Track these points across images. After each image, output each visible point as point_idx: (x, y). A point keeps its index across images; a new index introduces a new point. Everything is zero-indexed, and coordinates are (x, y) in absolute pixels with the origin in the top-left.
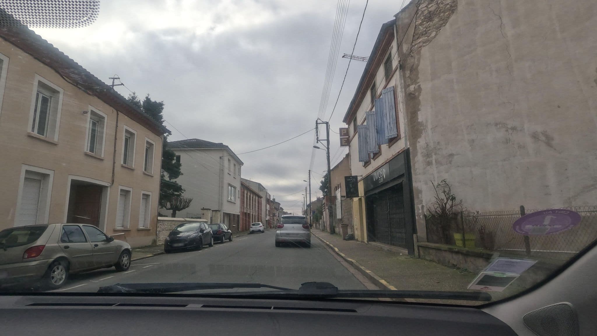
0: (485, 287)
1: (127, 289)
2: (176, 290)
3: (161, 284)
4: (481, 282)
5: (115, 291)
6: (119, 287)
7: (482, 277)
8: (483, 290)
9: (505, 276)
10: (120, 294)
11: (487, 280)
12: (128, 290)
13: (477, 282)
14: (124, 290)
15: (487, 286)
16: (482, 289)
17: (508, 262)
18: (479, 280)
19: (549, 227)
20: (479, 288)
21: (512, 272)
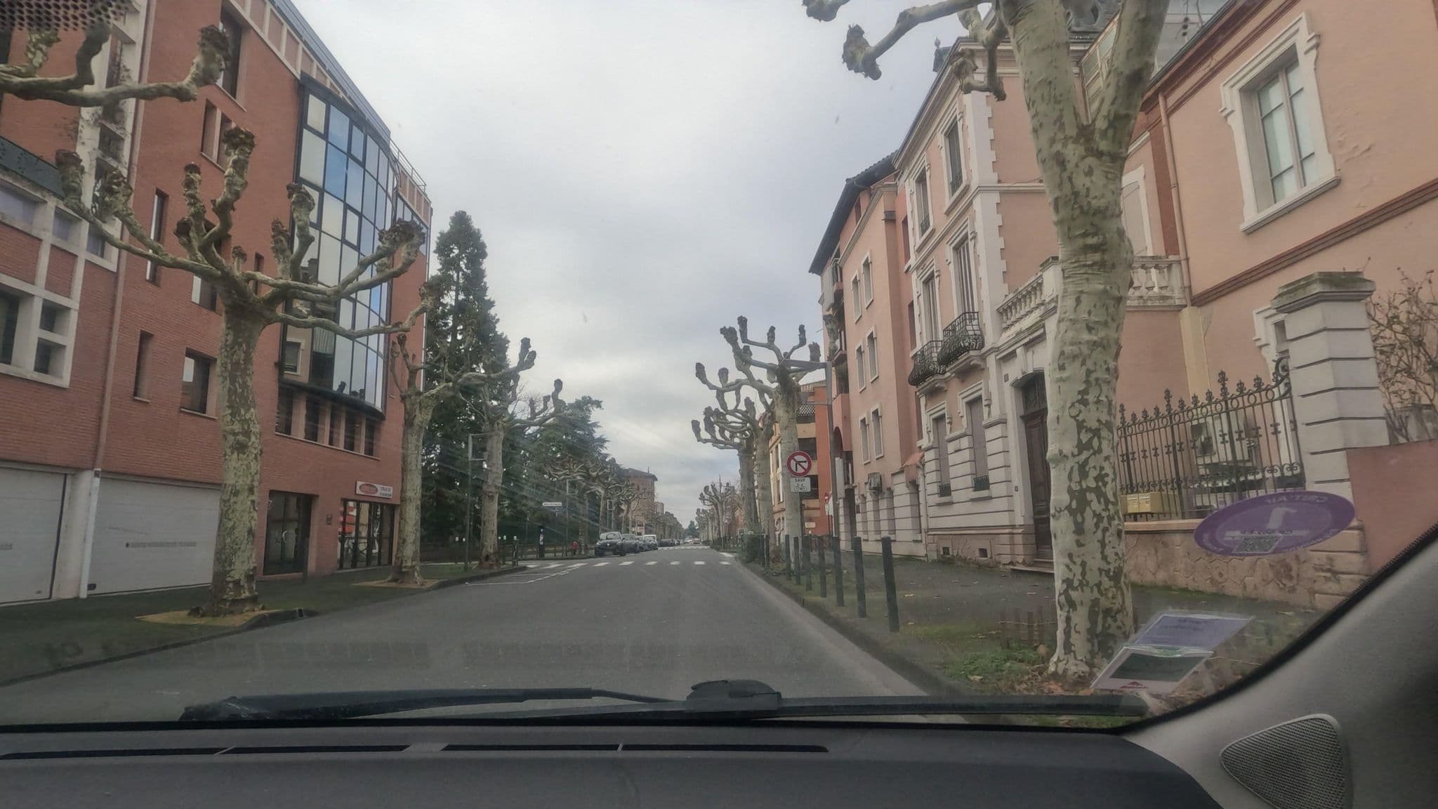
0: (1133, 683)
1: (254, 711)
2: (381, 708)
3: (342, 696)
4: (1123, 672)
5: (223, 715)
6: (233, 705)
7: (1124, 659)
8: (1127, 689)
9: (1179, 656)
10: (234, 722)
11: (1137, 667)
12: (256, 712)
13: (1113, 671)
14: (245, 712)
15: (1137, 681)
16: (1125, 687)
17: (1185, 620)
18: (1119, 664)
19: (1281, 535)
20: (1117, 684)
21: (1195, 645)
